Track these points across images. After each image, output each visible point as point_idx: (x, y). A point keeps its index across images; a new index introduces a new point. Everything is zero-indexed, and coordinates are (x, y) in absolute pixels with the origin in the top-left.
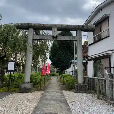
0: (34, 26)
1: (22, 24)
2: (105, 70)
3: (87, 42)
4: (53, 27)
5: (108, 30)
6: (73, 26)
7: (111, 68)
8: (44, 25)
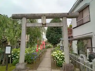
0: (27, 16)
1: (16, 15)
2: (88, 49)
3: (72, 26)
4: (42, 16)
5: (89, 16)
6: (59, 14)
7: (93, 48)
8: (34, 14)
